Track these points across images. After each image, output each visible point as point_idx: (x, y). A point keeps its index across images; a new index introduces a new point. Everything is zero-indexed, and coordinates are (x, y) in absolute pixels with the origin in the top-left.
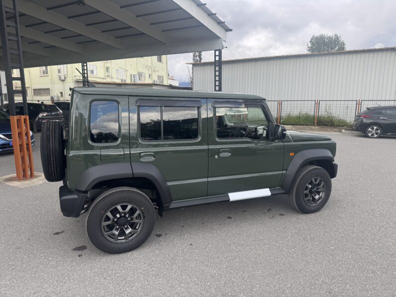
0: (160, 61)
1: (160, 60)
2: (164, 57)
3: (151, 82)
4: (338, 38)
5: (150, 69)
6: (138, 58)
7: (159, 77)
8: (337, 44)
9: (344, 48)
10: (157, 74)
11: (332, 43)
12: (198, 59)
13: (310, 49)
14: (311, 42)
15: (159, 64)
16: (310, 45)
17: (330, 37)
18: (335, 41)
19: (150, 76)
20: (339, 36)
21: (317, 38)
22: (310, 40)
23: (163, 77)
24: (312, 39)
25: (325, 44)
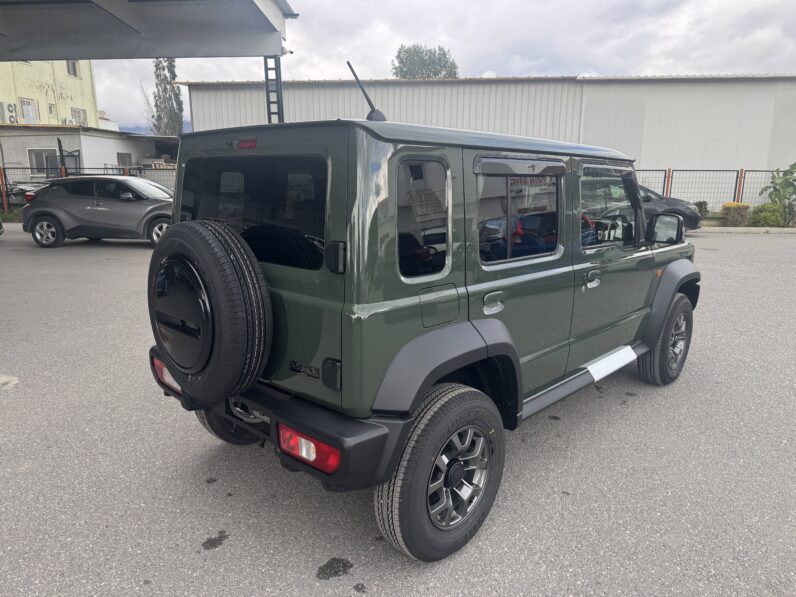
0: (75, 74)
1: (73, 71)
2: (83, 64)
3: (54, 123)
4: (444, 54)
5: (50, 93)
6: (15, 63)
7: (75, 112)
8: (445, 66)
9: (455, 73)
10: (70, 104)
11: (434, 62)
12: (168, 75)
13: (398, 71)
14: (398, 57)
15: (71, 80)
16: (397, 64)
17: (430, 51)
18: (439, 59)
19: (50, 108)
20: (446, 50)
21: (408, 51)
22: (396, 54)
23: (84, 111)
24: (400, 52)
25: (423, 63)
